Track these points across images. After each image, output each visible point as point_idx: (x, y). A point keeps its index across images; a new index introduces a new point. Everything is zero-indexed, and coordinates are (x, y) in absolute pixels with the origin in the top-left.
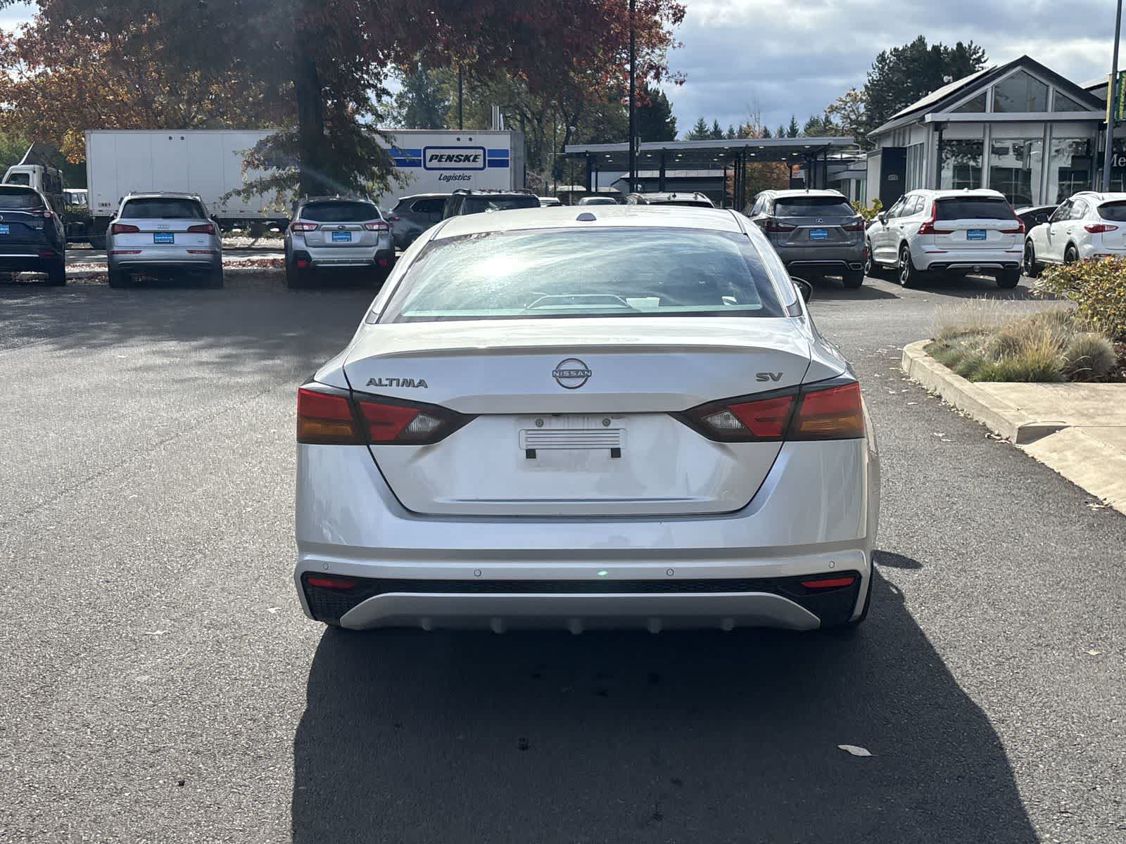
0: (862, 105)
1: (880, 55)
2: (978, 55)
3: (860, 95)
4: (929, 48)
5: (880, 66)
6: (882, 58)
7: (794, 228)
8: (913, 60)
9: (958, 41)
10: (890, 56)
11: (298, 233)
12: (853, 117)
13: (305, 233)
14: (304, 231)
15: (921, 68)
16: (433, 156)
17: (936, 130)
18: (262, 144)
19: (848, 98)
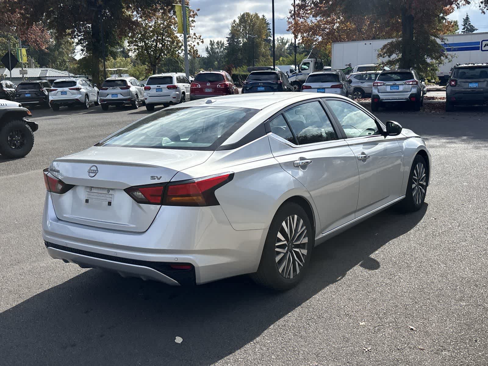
11: (375, 87)
13: (379, 87)
14: (378, 86)
16: (486, 44)
18: (385, 46)
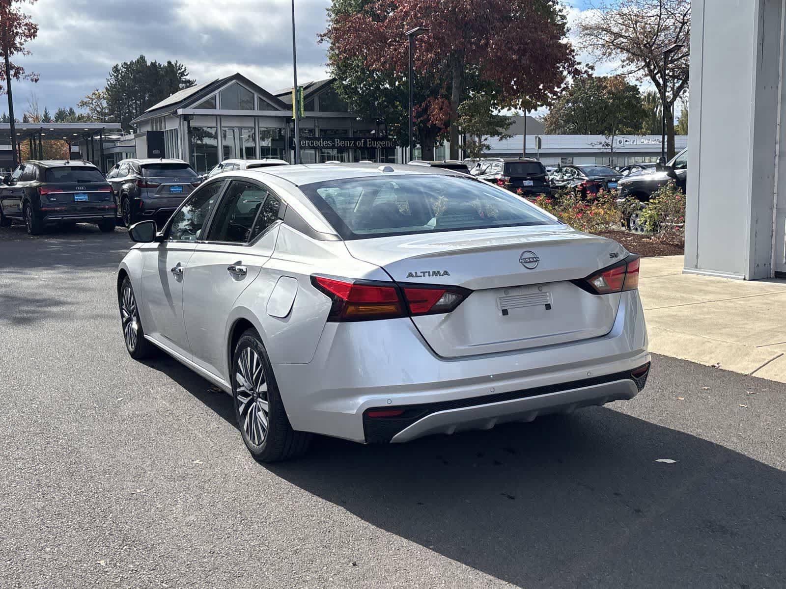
0: (105, 102)
1: (114, 67)
2: (182, 70)
3: (102, 94)
4: (149, 64)
5: (115, 74)
6: (116, 69)
7: (159, 185)
8: (138, 72)
9: (167, 61)
10: (121, 68)
12: (99, 109)
15: (144, 77)
17: (185, 120)
19: (93, 96)
